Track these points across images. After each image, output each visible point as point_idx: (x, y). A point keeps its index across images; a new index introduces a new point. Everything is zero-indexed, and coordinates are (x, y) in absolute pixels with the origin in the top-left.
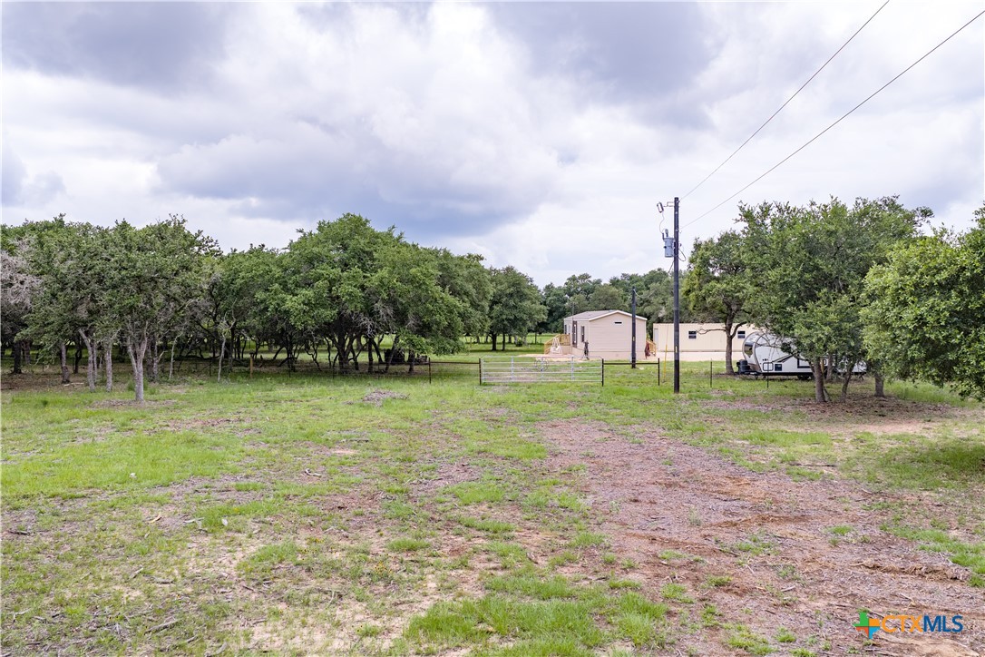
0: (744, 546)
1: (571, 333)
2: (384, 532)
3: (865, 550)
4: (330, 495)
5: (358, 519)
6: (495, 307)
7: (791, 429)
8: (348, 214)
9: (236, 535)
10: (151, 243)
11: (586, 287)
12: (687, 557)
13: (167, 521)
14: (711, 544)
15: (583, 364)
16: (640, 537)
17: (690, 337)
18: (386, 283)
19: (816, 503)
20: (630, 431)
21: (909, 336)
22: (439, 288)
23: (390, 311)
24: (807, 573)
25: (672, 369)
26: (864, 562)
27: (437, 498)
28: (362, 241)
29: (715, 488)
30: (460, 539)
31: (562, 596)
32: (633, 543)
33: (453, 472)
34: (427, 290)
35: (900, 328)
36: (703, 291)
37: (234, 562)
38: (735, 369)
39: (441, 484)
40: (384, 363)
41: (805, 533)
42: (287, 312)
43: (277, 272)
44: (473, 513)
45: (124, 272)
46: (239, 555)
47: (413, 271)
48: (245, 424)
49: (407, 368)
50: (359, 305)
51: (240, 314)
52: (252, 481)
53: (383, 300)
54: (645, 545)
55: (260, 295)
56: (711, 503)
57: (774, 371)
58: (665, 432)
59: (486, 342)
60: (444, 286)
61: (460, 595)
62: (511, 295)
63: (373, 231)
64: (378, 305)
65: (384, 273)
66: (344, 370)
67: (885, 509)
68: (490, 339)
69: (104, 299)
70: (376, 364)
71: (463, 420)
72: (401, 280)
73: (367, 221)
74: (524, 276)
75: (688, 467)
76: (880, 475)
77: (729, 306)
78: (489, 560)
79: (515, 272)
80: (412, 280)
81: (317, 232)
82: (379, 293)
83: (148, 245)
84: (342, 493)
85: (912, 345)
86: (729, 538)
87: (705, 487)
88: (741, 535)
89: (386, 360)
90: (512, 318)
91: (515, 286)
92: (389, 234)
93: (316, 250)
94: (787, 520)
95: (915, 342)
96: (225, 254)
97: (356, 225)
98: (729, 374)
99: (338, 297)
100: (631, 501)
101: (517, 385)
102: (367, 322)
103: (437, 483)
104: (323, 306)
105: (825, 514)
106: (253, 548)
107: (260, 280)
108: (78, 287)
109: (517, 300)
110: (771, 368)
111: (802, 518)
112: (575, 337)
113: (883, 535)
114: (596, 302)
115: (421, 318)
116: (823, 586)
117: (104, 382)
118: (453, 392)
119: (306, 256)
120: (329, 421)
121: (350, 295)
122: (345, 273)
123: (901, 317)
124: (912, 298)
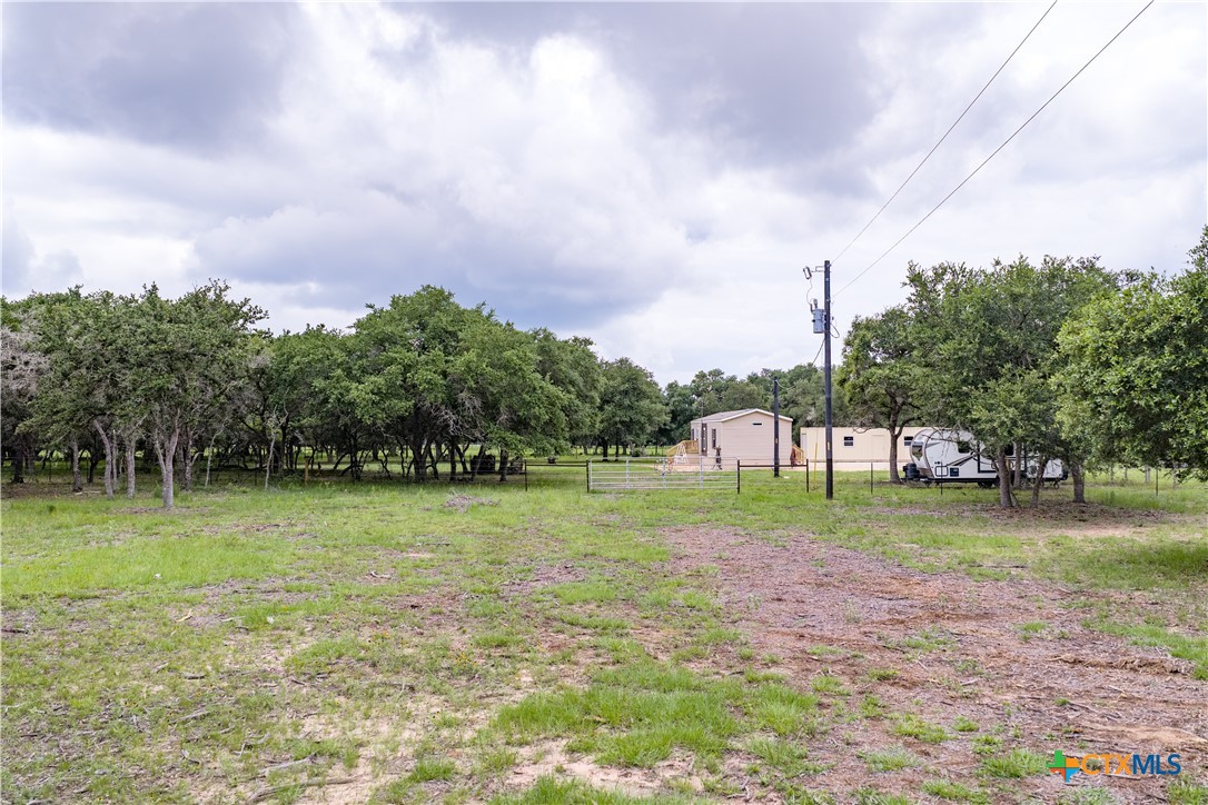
0: (913, 643)
1: (700, 439)
2: (469, 630)
3: (1063, 646)
4: (401, 596)
5: (435, 618)
6: (606, 407)
7: (971, 532)
8: (429, 286)
9: (284, 632)
10: (186, 315)
11: (717, 385)
12: (842, 652)
13: (199, 620)
14: (873, 641)
15: (715, 474)
16: (784, 634)
17: (846, 444)
18: (473, 368)
19: (1001, 602)
20: (773, 535)
21: (1113, 403)
22: (540, 376)
23: (478, 403)
24: (992, 667)
25: (824, 478)
26: (1063, 657)
27: (534, 597)
28: (444, 319)
29: (878, 588)
30: (561, 636)
31: (688, 688)
32: (777, 640)
33: (554, 573)
34: (524, 378)
35: (1102, 395)
36: (861, 379)
37: (281, 658)
38: (902, 475)
39: (539, 586)
40: (469, 473)
41: (989, 630)
42: (351, 404)
43: (340, 356)
44: (578, 612)
45: (152, 347)
46: (287, 652)
47: (508, 354)
48: (298, 529)
49: (499, 477)
50: (439, 395)
51: (293, 408)
52: (305, 582)
53: (470, 389)
54: (791, 642)
55: (319, 383)
56: (873, 602)
57: (949, 477)
58: (815, 537)
59: (595, 454)
60: (544, 374)
61: (561, 688)
62: (626, 393)
63: (457, 307)
64: (463, 395)
65: (471, 356)
66: (420, 477)
67: (1087, 608)
68: (600, 450)
69: (127, 379)
70: (459, 474)
71: (566, 525)
72: (492, 365)
73: (450, 294)
74: (641, 370)
75: (844, 568)
76: (1081, 576)
77: (893, 397)
78: (598, 655)
79: (630, 364)
80: (506, 366)
81: (389, 308)
82: (465, 381)
83: (182, 317)
84: (417, 594)
85: (1117, 414)
86: (895, 636)
87: (865, 586)
88: (909, 632)
89: (473, 468)
90: (627, 420)
91: (632, 382)
92: (478, 311)
93: (389, 329)
94: (967, 617)
95: (1121, 411)
96: (275, 336)
97: (437, 299)
98: (895, 483)
99: (414, 386)
100: (773, 599)
101: (633, 492)
102: (450, 416)
103: (534, 584)
104: (397, 396)
105: (1015, 612)
106: (307, 644)
107: (319, 365)
108: (95, 365)
109: (633, 399)
110: (945, 473)
111: (985, 615)
112: (704, 444)
113: (1086, 632)
114: (731, 402)
115: (515, 412)
116: (1012, 680)
117: (124, 490)
118: (556, 500)
119: (376, 336)
120: (401, 526)
121: (429, 383)
122: (423, 356)
123: (1103, 381)
124: (1115, 358)
